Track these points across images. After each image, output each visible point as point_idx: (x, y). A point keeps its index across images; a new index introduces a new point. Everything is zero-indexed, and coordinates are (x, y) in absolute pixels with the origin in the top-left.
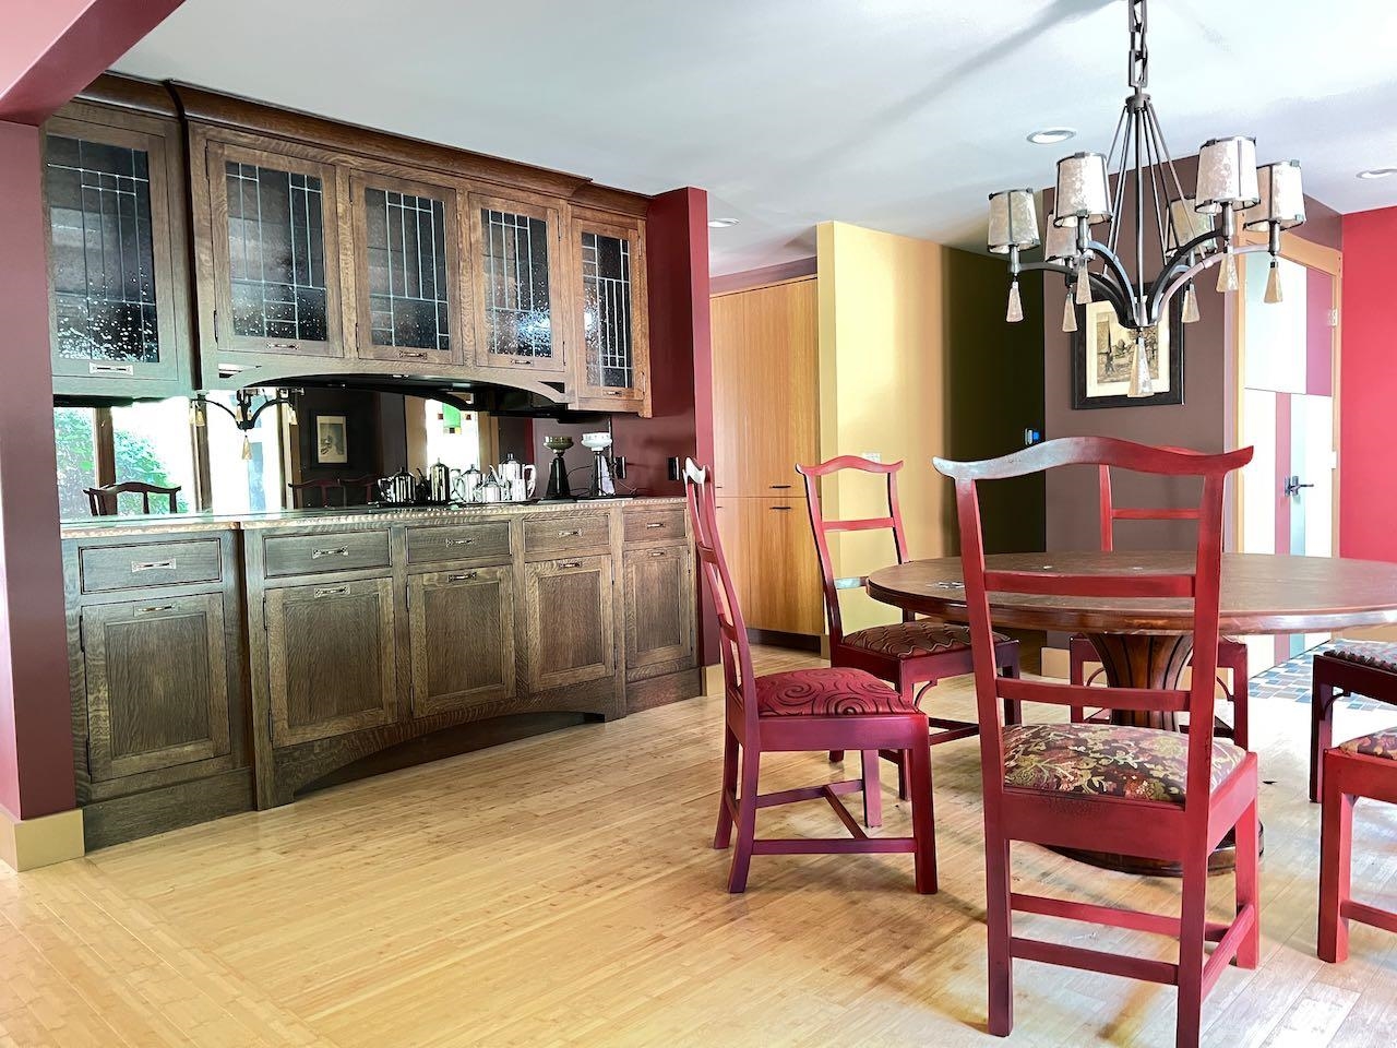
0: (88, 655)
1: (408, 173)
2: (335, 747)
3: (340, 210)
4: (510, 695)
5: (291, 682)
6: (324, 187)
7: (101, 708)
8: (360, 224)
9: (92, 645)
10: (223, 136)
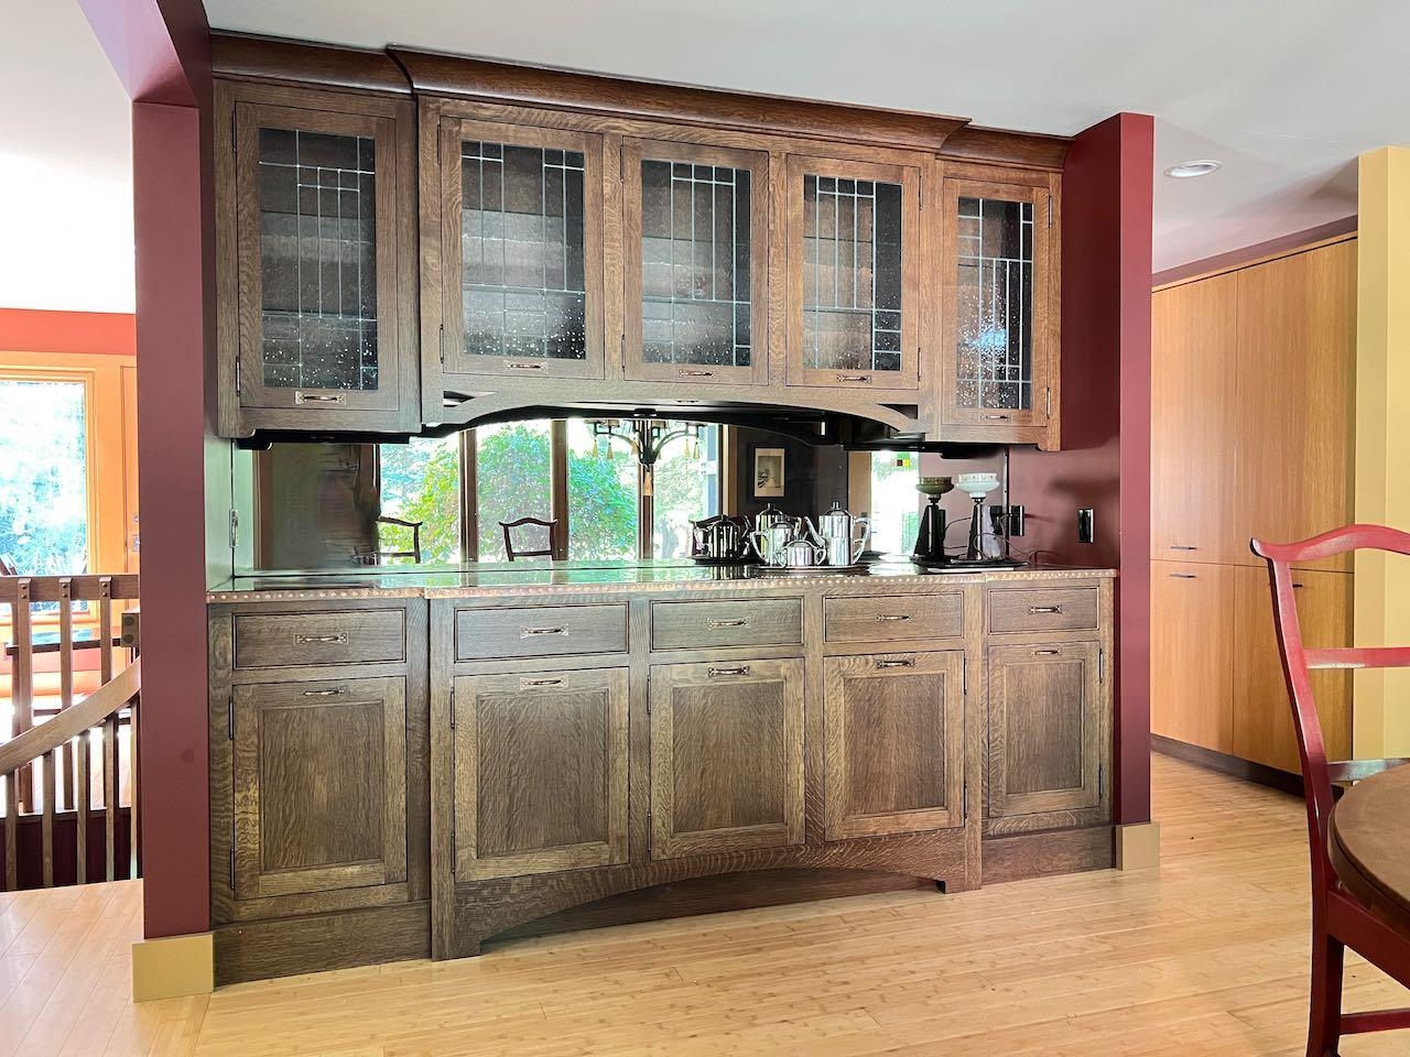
0: (238, 745)
1: (701, 136)
2: (539, 888)
3: (607, 191)
4: (795, 840)
5: (483, 797)
6: (587, 163)
7: (250, 809)
8: (634, 206)
9: (243, 732)
10: (461, 110)
